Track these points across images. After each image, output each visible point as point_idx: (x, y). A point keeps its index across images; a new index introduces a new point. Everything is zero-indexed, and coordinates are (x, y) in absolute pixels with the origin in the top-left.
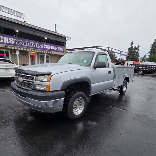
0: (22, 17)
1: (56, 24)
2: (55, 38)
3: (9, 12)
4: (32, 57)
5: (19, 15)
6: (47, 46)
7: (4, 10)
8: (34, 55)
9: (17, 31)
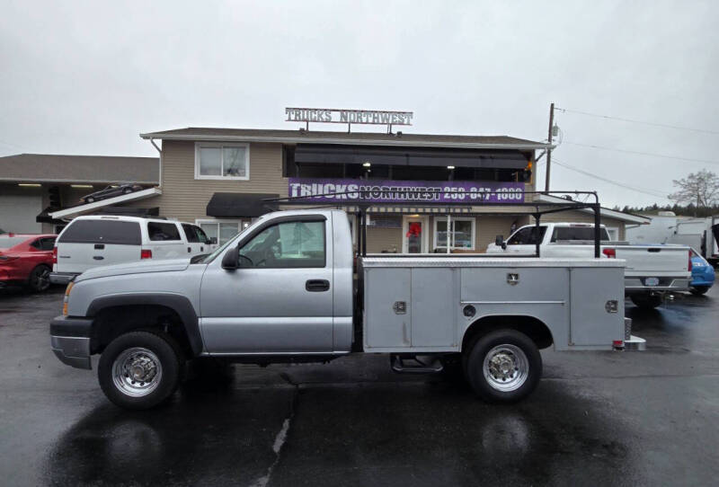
0: (406, 122)
1: (552, 105)
2: (479, 160)
3: (376, 121)
4: (415, 229)
5: (398, 119)
6: (454, 192)
7: (364, 120)
8: (420, 223)
9: (368, 165)
